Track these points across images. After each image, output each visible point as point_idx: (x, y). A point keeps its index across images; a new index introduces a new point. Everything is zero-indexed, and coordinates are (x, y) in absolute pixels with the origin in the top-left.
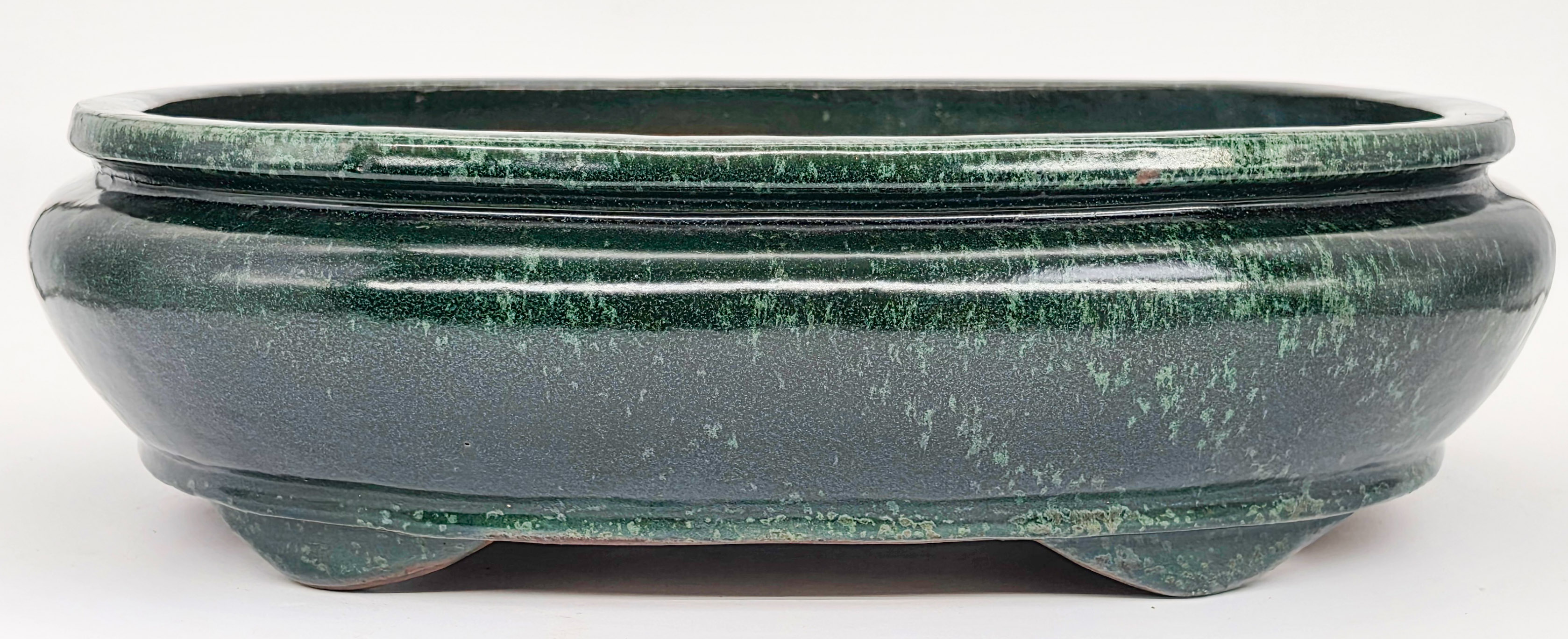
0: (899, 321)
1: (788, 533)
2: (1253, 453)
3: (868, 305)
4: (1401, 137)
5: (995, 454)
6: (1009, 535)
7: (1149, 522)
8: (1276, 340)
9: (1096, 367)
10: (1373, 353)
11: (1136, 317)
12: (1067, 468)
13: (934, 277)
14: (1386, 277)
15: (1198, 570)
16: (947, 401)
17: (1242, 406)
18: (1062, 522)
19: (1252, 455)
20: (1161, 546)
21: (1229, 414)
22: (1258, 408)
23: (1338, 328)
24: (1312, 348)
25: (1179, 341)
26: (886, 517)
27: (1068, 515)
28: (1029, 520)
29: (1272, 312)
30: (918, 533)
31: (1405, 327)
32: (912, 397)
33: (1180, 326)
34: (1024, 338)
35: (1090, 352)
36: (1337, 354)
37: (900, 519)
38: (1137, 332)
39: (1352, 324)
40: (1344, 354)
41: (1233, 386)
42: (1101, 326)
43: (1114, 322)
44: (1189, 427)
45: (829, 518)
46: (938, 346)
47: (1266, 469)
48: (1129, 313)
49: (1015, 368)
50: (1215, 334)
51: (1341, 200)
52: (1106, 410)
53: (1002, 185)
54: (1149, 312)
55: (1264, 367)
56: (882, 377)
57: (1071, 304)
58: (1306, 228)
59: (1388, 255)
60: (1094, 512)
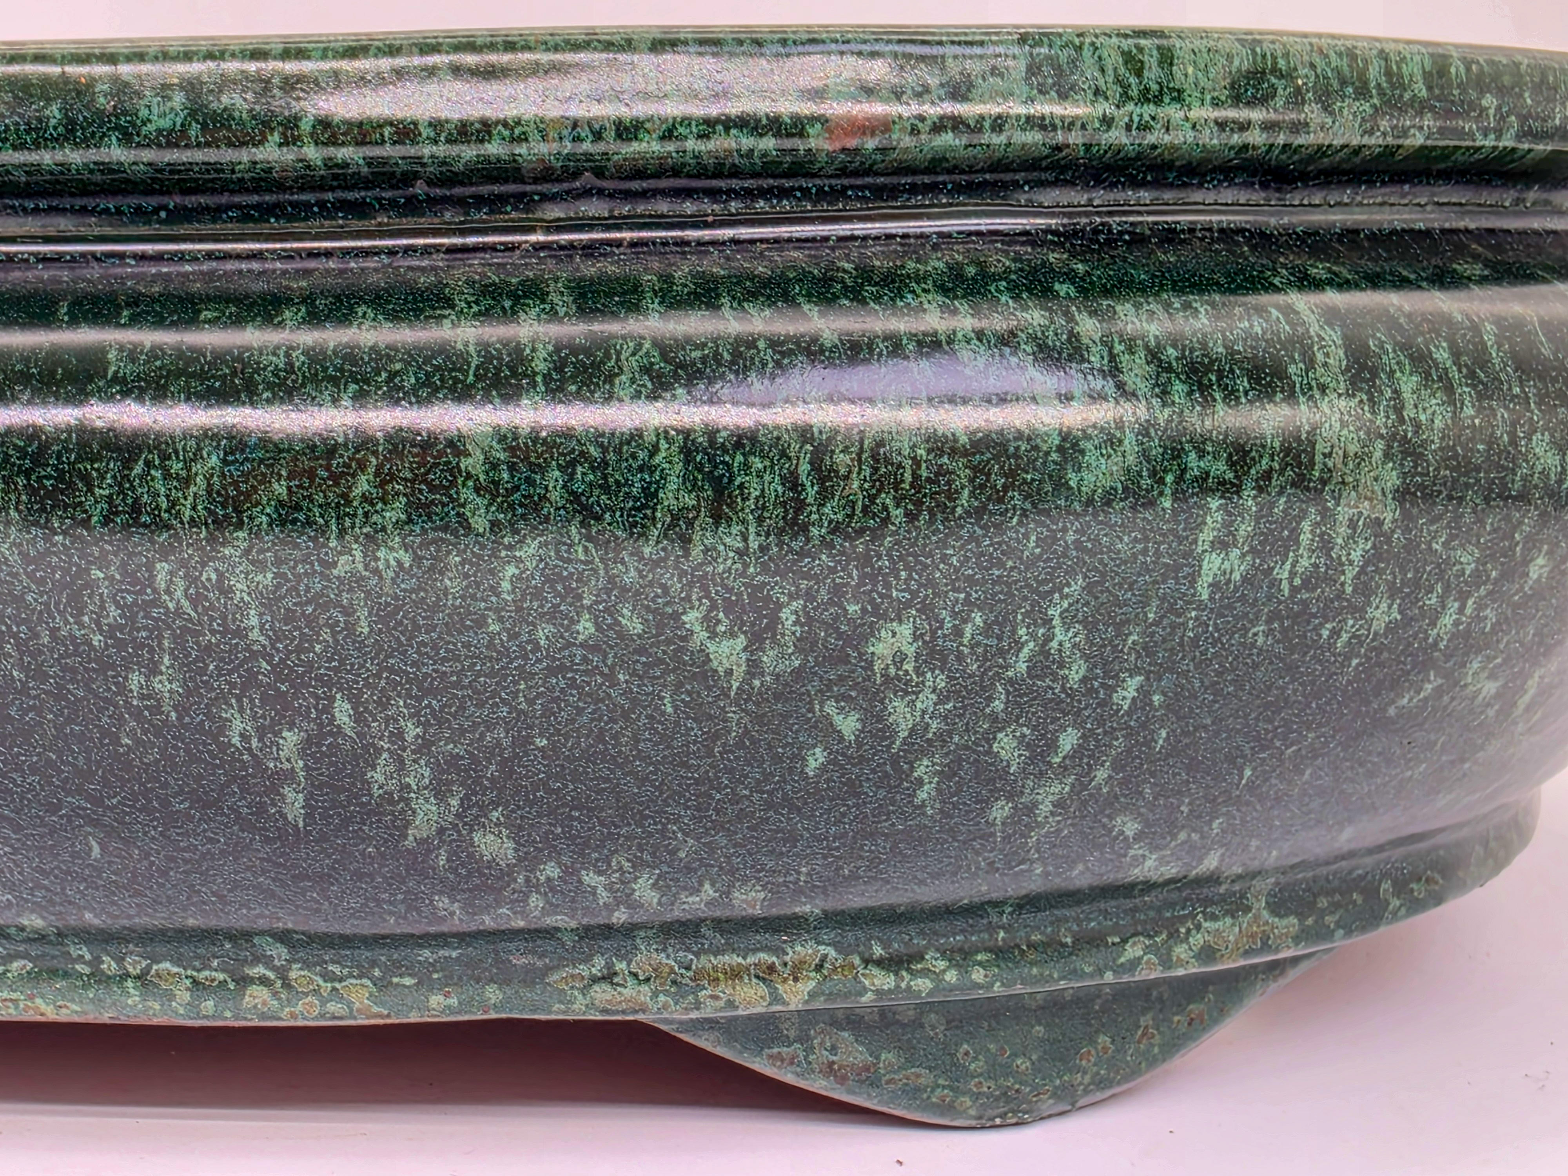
0: (173, 504)
1: (39, 1001)
2: (1131, 828)
3: (92, 462)
4: (1517, 65)
5: (477, 837)
6: (550, 1013)
7: (884, 980)
8: (1187, 555)
9: (710, 623)
10: (1439, 588)
11: (811, 492)
12: (665, 868)
13: (270, 386)
14: (1480, 397)
15: (1007, 1076)
16: (328, 709)
17: (1101, 722)
18: (674, 982)
19: (1130, 833)
20: (922, 1026)
21: (1068, 740)
22: (1144, 726)
23: (1352, 524)
24: (1286, 575)
25: (931, 555)
26: (259, 970)
27: (688, 968)
28: (595, 980)
29: (1180, 479)
30: (333, 1007)
31: (1521, 523)
32: (239, 700)
33: (932, 514)
34: (510, 547)
35: (691, 584)
36: (1349, 589)
37: (293, 975)
38: (814, 531)
39: (1389, 515)
40: (1364, 589)
41: (1076, 673)
42: (717, 518)
43: (751, 503)
44: (966, 771)
45: (131, 969)
46: (284, 569)
47: (1162, 861)
48: (792, 482)
49: (494, 627)
50: (1026, 536)
51: (1364, 217)
52: (747, 731)
53: (469, 152)
54: (847, 477)
55: (1156, 623)
56: (152, 651)
57: (634, 456)
58: (1276, 273)
59: (1484, 343)
60: (751, 959)
